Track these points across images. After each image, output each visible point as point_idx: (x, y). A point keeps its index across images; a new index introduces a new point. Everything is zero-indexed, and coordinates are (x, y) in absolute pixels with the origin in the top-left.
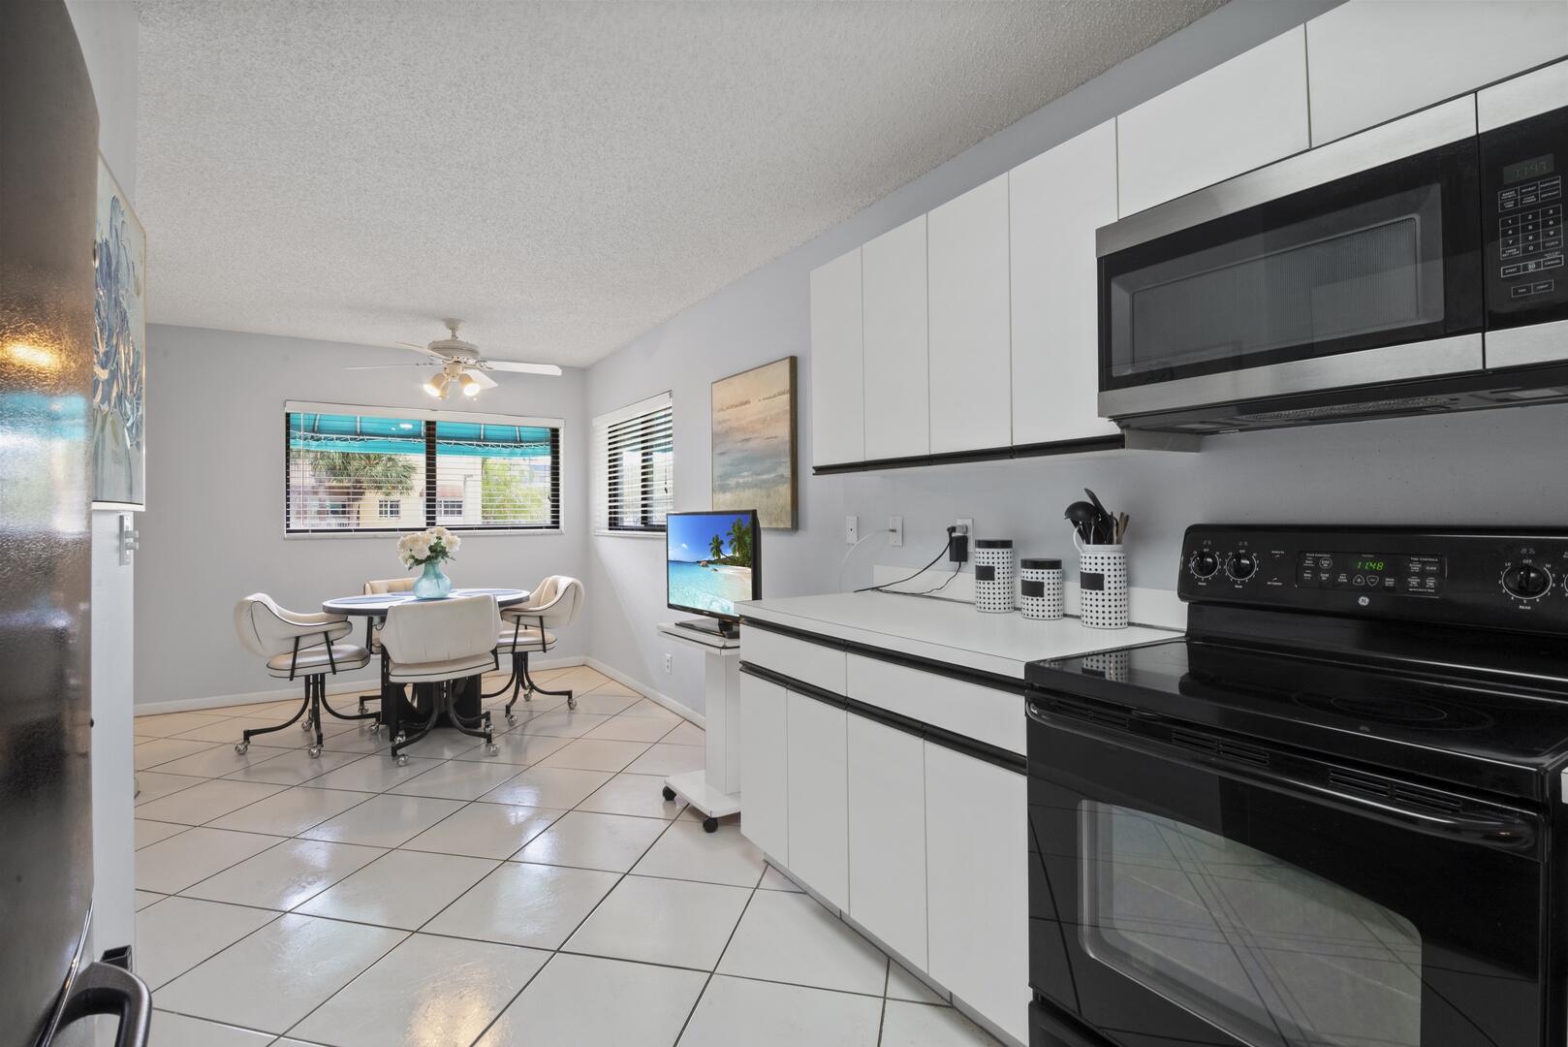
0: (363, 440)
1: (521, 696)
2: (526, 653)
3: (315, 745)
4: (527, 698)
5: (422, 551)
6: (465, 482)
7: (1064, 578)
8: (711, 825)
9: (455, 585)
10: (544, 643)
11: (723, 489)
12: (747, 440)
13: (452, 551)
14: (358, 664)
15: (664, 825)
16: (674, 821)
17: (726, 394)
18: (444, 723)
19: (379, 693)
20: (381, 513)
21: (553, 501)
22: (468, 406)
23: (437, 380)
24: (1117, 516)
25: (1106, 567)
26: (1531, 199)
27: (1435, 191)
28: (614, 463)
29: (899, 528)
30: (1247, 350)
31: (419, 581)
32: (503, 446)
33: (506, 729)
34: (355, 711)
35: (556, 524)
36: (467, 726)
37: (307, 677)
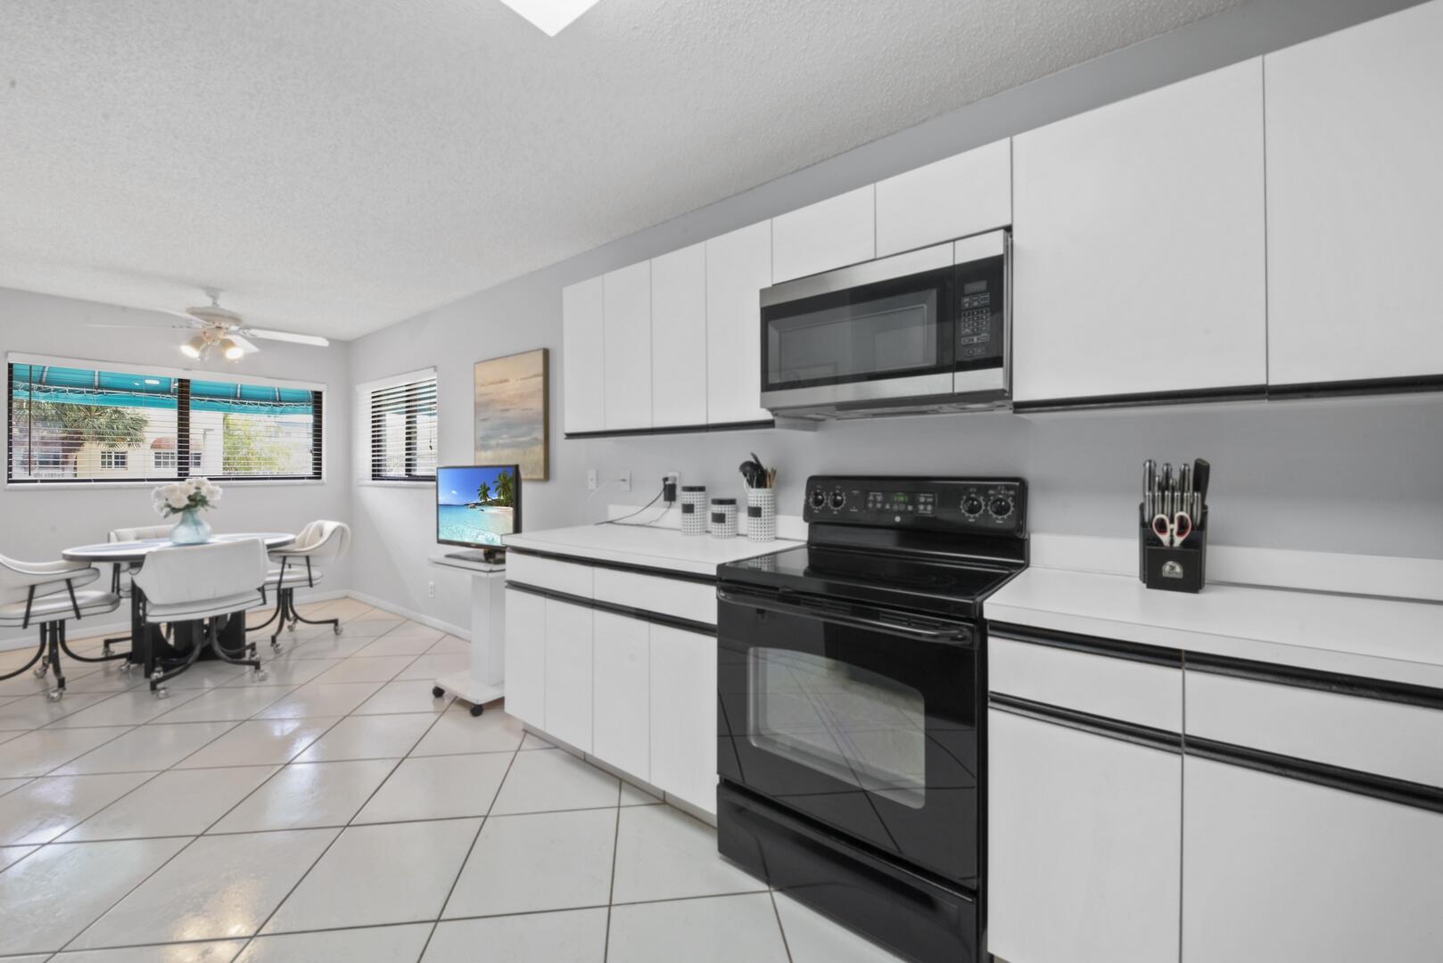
0: (103, 393)
1: (285, 628)
2: (291, 589)
3: (56, 688)
4: (291, 629)
5: (179, 500)
6: (205, 434)
7: (737, 510)
8: (477, 710)
9: (216, 531)
10: (310, 579)
11: (485, 447)
12: (507, 410)
13: (211, 499)
14: (108, 608)
15: (434, 717)
16: (444, 712)
17: (487, 372)
18: (208, 655)
19: (130, 635)
20: (103, 463)
21: (315, 455)
22: (231, 367)
23: (197, 342)
24: (769, 470)
25: (763, 503)
26: (976, 304)
27: (933, 294)
28: (377, 422)
29: (627, 478)
30: (841, 373)
31: (175, 528)
32: (261, 405)
33: (272, 657)
34: (99, 653)
35: (318, 475)
36: (232, 656)
37: (43, 625)
